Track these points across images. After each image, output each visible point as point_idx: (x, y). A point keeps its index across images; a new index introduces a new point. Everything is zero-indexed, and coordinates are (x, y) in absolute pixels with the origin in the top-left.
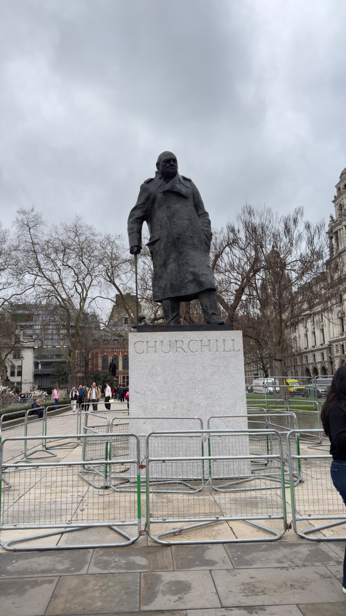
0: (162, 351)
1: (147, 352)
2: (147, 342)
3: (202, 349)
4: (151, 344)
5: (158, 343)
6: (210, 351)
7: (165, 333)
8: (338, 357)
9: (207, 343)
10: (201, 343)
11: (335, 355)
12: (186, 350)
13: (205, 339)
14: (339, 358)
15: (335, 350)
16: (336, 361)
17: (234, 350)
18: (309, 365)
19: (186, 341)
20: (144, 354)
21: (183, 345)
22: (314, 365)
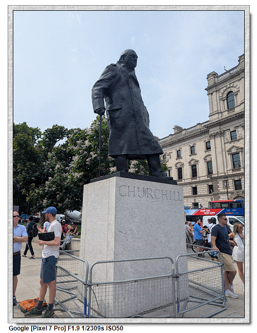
1: (129, 196)
2: (129, 187)
3: (162, 197)
4: (131, 189)
5: (136, 189)
6: (167, 199)
7: (141, 181)
9: (165, 193)
10: (162, 192)
12: (154, 197)
13: (164, 190)
17: (179, 200)
19: (153, 190)
20: (126, 197)
21: (152, 192)
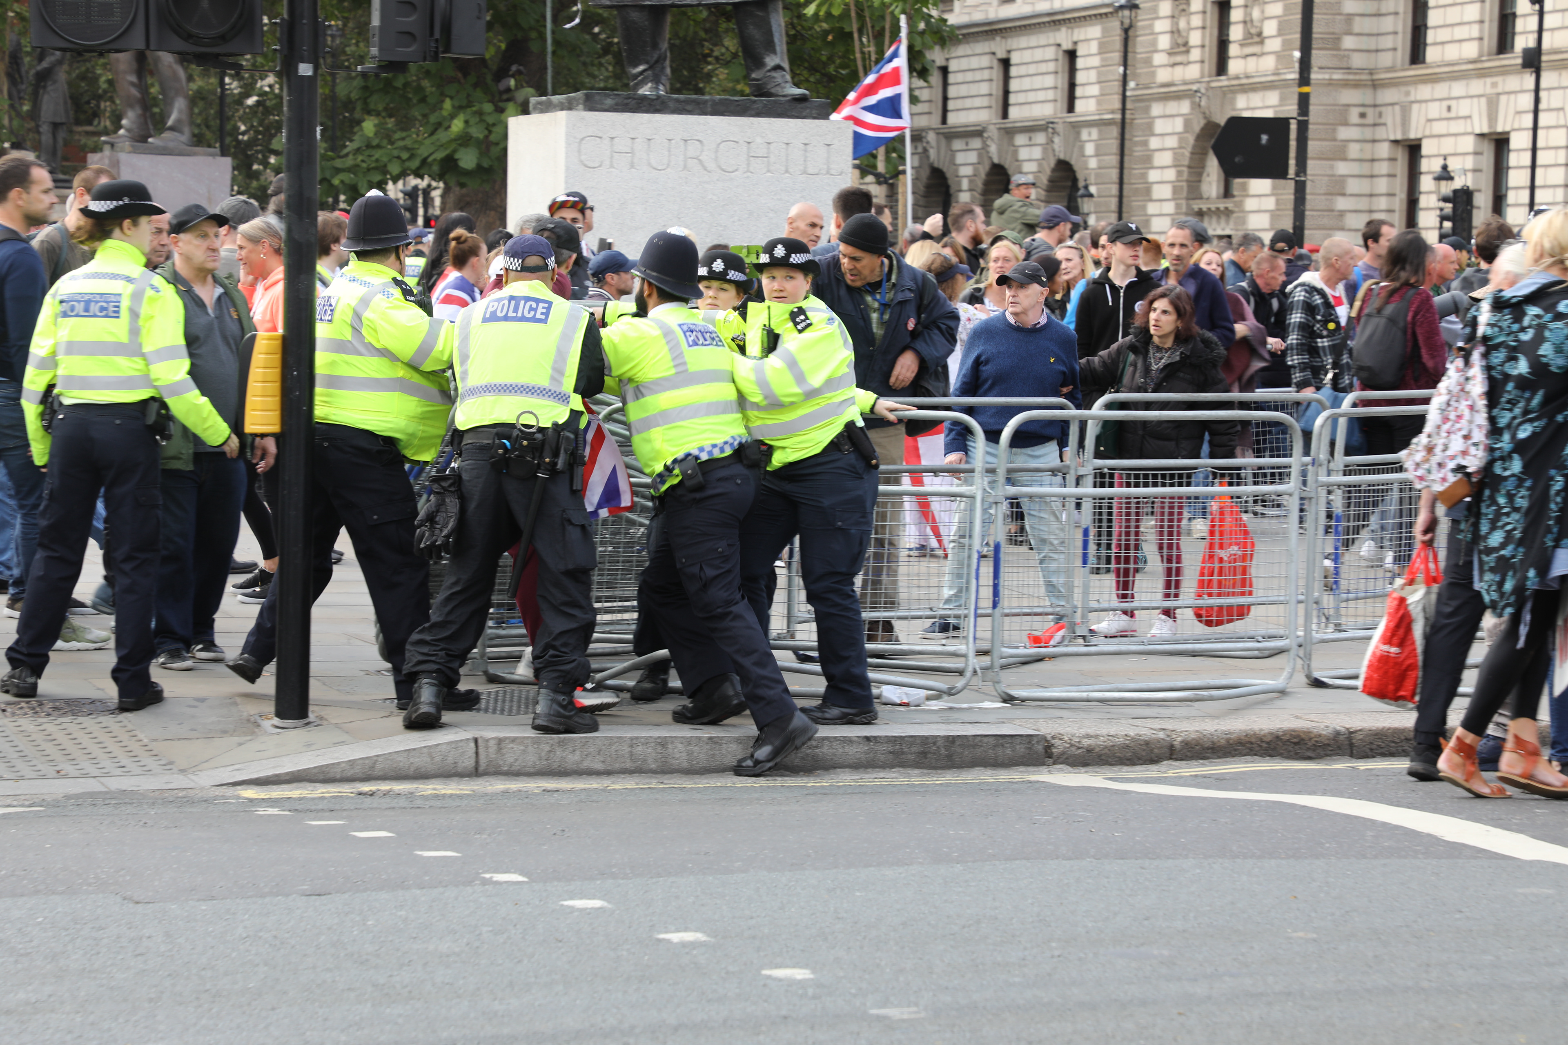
0: (650, 165)
1: (612, 166)
2: (612, 138)
3: (748, 165)
4: (622, 144)
5: (640, 144)
6: (768, 171)
7: (657, 117)
8: (1177, 96)
9: (762, 152)
10: (749, 149)
11: (1163, 76)
12: (711, 166)
13: (759, 140)
14: (1185, 107)
15: (1164, 42)
16: (1160, 126)
17: (828, 173)
18: (957, 144)
19: (711, 142)
20: (604, 170)
21: (702, 151)
22: (993, 149)
